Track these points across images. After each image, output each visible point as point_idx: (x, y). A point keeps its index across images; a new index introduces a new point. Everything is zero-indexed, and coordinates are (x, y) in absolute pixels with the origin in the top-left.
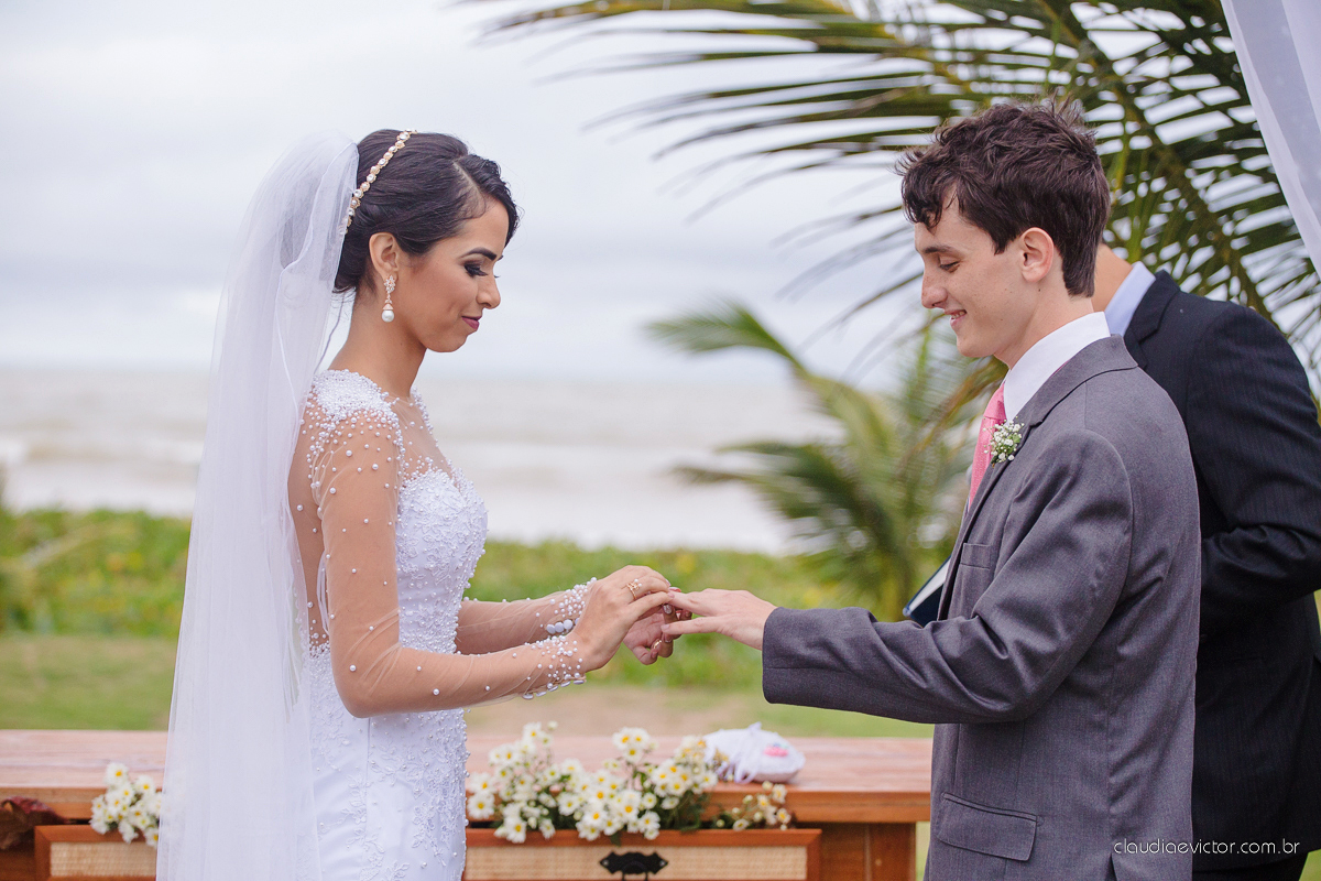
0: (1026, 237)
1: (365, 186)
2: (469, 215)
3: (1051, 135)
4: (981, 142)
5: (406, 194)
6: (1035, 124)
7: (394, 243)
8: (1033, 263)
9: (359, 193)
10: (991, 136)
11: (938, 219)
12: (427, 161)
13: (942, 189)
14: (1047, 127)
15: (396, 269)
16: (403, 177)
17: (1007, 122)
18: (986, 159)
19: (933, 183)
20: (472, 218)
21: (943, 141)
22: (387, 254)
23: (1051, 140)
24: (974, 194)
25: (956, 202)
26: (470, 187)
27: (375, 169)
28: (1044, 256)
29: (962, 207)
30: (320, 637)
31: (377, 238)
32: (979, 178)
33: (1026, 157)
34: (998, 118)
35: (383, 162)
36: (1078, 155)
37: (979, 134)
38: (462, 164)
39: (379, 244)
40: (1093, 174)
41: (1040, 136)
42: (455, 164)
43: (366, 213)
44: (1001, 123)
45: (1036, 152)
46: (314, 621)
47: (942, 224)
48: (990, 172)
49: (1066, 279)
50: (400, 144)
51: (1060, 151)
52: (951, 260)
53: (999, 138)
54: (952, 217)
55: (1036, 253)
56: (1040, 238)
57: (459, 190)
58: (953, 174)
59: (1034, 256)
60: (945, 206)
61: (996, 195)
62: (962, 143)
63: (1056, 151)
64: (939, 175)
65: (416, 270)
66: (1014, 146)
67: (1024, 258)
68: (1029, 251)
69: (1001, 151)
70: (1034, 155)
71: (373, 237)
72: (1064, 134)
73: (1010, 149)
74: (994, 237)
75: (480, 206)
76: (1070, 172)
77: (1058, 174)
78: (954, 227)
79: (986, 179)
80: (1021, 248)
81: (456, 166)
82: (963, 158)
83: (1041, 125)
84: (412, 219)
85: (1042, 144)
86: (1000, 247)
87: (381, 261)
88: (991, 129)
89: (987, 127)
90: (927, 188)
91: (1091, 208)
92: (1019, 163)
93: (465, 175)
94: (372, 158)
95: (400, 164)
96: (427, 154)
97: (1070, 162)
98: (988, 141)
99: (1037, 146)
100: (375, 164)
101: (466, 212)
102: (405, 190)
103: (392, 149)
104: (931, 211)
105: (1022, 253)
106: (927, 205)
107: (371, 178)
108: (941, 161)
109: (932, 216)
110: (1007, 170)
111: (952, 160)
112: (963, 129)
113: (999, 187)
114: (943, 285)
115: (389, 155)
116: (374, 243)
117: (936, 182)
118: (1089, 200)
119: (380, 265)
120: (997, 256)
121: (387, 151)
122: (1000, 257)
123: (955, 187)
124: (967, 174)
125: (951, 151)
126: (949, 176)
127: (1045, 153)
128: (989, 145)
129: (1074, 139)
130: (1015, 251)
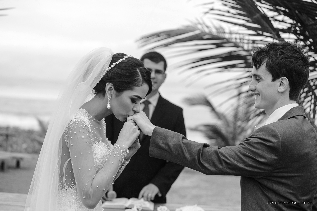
0: (282, 79)
1: (110, 68)
2: (137, 85)
3: (298, 54)
4: (278, 49)
5: (120, 74)
6: (294, 49)
7: (113, 87)
8: (282, 87)
9: (107, 69)
10: (281, 49)
11: (259, 67)
12: (129, 66)
13: (263, 58)
14: (297, 51)
15: (112, 94)
16: (121, 69)
17: (287, 46)
18: (277, 54)
19: (261, 56)
20: (137, 86)
21: (268, 46)
22: (110, 89)
23: (297, 55)
24: (271, 63)
25: (266, 63)
26: (139, 77)
27: (114, 64)
28: (285, 86)
29: (267, 65)
30: (63, 186)
31: (109, 84)
32: (274, 59)
33: (288, 57)
34: (285, 44)
35: (117, 63)
36: (303, 62)
37: (278, 47)
38: (140, 70)
39: (108, 86)
40: (306, 68)
41: (295, 53)
42: (138, 69)
43: (108, 76)
44: (285, 46)
45: (292, 56)
46: (61, 181)
47: (260, 68)
48: (278, 58)
49: (290, 95)
50: (124, 59)
51: (299, 59)
52: (259, 79)
53: (283, 50)
54: (263, 67)
55: (283, 84)
56: (286, 81)
57: (136, 77)
58: (267, 56)
59: (282, 85)
60: (262, 64)
61: (277, 65)
62: (272, 48)
63: (297, 58)
64: (263, 55)
65: (117, 96)
66: (287, 53)
67: (279, 85)
68: (281, 83)
69: (282, 53)
70: (291, 57)
71: (108, 83)
72: (301, 54)
73: (285, 53)
74: (273, 76)
75: (141, 83)
76: (299, 65)
77: (296, 64)
78: (263, 71)
79: (276, 60)
80: (279, 82)
81: (138, 70)
82: (271, 52)
83: (296, 50)
84: (120, 82)
85: (295, 55)
86: (274, 80)
87: (108, 90)
88: (282, 47)
89: (281, 46)
90: (259, 57)
91: (302, 77)
92: (286, 58)
93: (139, 73)
94: (115, 60)
95: (122, 65)
96: (130, 64)
97: (300, 62)
98: (280, 50)
99: (293, 55)
100: (115, 63)
101: (136, 84)
102: (121, 73)
103: (121, 60)
104: (258, 64)
105: (279, 83)
106: (258, 62)
107: (112, 66)
108: (265, 51)
109: (258, 65)
110: (282, 59)
111: (268, 52)
112: (274, 45)
113: (279, 63)
114: (256, 86)
115: (119, 61)
116: (107, 85)
117: (262, 56)
118: (302, 75)
119: (108, 92)
120: (272, 82)
121: (120, 60)
122: (273, 83)
123: (267, 59)
124: (271, 57)
125: (269, 50)
126: (266, 56)
127: (294, 57)
128: (280, 51)
129: (304, 57)
130: (278, 82)
